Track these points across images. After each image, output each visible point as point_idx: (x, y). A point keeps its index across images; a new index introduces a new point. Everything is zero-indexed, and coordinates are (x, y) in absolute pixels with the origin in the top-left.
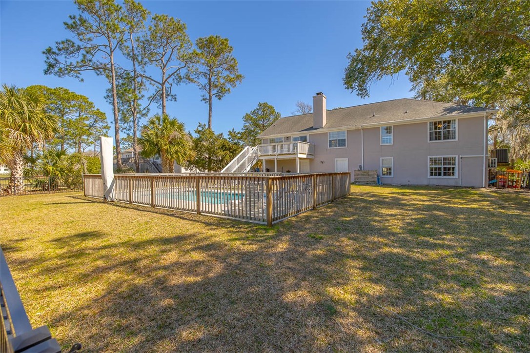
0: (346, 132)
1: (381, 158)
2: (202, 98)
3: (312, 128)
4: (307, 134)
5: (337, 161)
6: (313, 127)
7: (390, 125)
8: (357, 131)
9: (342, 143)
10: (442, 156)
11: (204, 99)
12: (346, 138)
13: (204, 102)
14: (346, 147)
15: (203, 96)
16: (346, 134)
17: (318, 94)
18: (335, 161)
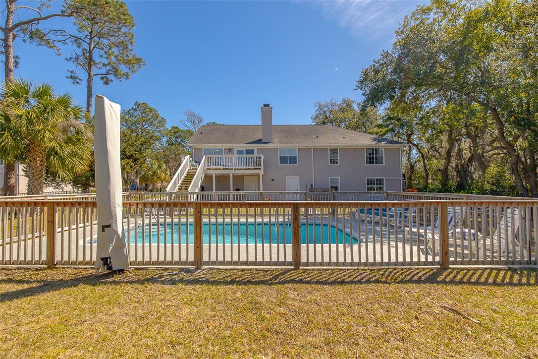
0: (297, 149)
1: (330, 178)
2: (69, 74)
3: (259, 141)
4: (255, 147)
5: (288, 178)
6: (261, 140)
7: (336, 148)
8: (308, 149)
9: (293, 160)
10: (375, 178)
11: (71, 77)
12: (297, 156)
13: (72, 81)
14: (297, 164)
15: (72, 72)
16: (297, 152)
17: (265, 105)
18: (287, 179)
